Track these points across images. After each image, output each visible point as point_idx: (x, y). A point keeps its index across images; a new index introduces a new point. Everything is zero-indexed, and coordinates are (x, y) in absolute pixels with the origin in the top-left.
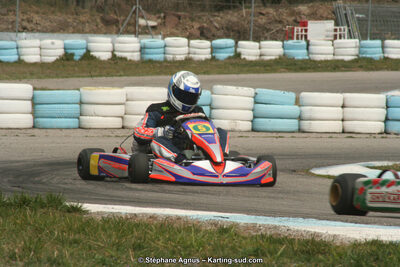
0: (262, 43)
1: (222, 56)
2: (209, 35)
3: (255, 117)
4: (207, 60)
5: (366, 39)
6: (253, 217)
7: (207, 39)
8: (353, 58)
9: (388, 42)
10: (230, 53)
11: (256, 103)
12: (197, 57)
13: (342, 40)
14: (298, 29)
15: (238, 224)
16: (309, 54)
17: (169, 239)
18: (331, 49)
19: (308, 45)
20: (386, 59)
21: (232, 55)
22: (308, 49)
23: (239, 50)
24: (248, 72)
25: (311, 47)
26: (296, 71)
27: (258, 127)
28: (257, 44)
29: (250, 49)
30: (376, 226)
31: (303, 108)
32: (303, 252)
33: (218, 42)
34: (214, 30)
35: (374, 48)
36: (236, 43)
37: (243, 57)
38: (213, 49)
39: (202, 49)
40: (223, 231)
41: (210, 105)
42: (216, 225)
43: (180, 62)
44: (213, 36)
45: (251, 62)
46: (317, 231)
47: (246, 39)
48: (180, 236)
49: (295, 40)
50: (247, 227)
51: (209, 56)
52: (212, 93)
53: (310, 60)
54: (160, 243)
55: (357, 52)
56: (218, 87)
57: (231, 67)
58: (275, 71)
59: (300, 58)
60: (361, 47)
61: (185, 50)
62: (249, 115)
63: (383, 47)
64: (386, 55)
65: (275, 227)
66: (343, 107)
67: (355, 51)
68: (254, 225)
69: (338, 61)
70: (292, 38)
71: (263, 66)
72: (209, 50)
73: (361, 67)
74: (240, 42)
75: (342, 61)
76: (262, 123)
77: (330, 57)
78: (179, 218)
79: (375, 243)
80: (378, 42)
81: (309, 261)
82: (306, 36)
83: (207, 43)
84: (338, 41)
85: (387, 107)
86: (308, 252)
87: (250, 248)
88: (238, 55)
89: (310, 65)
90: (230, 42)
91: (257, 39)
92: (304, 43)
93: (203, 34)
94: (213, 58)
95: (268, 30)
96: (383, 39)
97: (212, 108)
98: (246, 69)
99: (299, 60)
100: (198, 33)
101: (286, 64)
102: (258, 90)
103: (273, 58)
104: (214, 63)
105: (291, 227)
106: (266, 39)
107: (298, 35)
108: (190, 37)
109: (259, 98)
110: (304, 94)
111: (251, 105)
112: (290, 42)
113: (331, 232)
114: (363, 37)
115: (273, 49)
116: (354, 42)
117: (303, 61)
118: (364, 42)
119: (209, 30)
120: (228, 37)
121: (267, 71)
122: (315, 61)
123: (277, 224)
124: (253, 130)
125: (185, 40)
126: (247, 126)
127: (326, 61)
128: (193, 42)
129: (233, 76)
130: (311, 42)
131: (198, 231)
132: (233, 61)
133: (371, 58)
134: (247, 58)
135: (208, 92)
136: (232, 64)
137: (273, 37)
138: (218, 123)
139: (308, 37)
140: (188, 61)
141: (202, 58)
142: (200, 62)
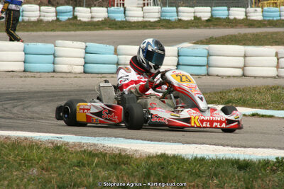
0: (92, 8)
1: (64, 18)
2: (54, 3)
3: (85, 63)
4: (53, 21)
5: (166, 6)
6: (80, 137)
7: (53, 5)
8: (157, 19)
9: (181, 9)
11: (86, 53)
12: (46, 19)
13: (149, 7)
15: (68, 143)
16: (125, 16)
17: (18, 155)
18: (141, 13)
19: (125, 11)
20: (180, 20)
21: (71, 17)
22: (125, 13)
23: (76, 14)
24: (83, 30)
26: (116, 29)
27: (87, 70)
28: (89, 9)
29: (83, 13)
30: (165, 143)
31: (120, 57)
32: (112, 163)
33: (61, 8)
35: (171, 13)
36: (74, 8)
37: (78, 19)
38: (57, 13)
39: (49, 13)
40: (57, 148)
41: (54, 54)
42: (52, 143)
43: (34, 22)
44: (58, 3)
45: (85, 22)
46: (124, 147)
47: (80, 6)
48: (25, 153)
49: (116, 7)
50: (75, 145)
51: (54, 18)
52: (55, 46)
53: (126, 21)
54: (11, 157)
55: (159, 16)
56: (59, 42)
57: (70, 26)
58: (102, 29)
59: (120, 19)
60: (162, 12)
61: (38, 13)
63: (177, 12)
64: (180, 18)
65: (95, 145)
67: (158, 15)
68: (80, 144)
69: (146, 22)
70: (114, 6)
71: (92, 25)
72: (55, 14)
73: (162, 26)
74: (77, 8)
75: (149, 21)
76: (91, 67)
77: (141, 19)
78: (26, 139)
79: (163, 156)
80: (174, 9)
81: (115, 169)
82: (123, 4)
83: (53, 9)
84: (146, 7)
85: (179, 56)
86: (116, 163)
87: (75, 160)
88: (75, 17)
89: (126, 25)
90: (69, 8)
91: (89, 6)
92: (122, 9)
93: (50, 2)
94: (58, 20)
96: (177, 7)
97: (55, 57)
98: (81, 27)
99: (118, 21)
100: (47, 1)
101: (109, 24)
102: (88, 44)
103: (100, 19)
104: (58, 23)
105: (106, 145)
106: (95, 6)
107: (117, 4)
109: (88, 50)
110: (120, 47)
111: (83, 55)
112: (112, 8)
113: (134, 148)
114: (164, 5)
115: (100, 13)
116: (157, 8)
117: (122, 22)
118: (164, 8)
121: (96, 29)
122: (130, 22)
124: (85, 72)
125: (38, 7)
126: (80, 69)
127: (138, 22)
128: (43, 8)
129: (73, 33)
130: (128, 8)
131: (39, 148)
132: (72, 21)
133: (169, 20)
134: (82, 19)
135: (53, 45)
136: (71, 24)
137: (101, 5)
138: (60, 68)
139: (125, 6)
140: (39, 22)
141: (50, 19)
142: (48, 22)
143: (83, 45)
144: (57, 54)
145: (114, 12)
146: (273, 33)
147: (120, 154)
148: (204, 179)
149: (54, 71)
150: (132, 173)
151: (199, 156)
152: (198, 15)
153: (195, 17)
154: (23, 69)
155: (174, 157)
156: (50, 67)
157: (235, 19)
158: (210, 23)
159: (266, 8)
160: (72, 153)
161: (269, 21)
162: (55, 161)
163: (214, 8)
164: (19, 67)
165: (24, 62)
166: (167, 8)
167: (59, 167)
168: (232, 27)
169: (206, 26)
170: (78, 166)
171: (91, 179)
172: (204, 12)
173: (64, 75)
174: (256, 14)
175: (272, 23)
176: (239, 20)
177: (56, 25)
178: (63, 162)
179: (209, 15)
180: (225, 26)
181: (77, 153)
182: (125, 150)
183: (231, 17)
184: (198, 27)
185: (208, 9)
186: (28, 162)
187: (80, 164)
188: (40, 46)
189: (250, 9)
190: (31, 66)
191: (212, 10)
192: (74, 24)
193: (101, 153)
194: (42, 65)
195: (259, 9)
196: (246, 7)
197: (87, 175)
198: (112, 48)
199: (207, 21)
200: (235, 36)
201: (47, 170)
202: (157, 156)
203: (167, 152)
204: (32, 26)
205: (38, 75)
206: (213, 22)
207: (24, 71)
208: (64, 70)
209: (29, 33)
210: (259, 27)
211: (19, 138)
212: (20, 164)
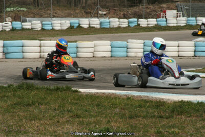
0: (148, 20)
1: (132, 25)
2: (127, 17)
3: (144, 51)
4: (126, 27)
5: (189, 17)
7: (126, 18)
8: (184, 25)
9: (198, 18)
10: (135, 24)
11: (144, 46)
12: (122, 26)
13: (180, 18)
14: (162, 14)
15: (134, 96)
16: (167, 24)
18: (175, 21)
19: (166, 20)
20: (198, 25)
22: (166, 21)
23: (139, 23)
24: (143, 32)
25: (168, 21)
26: (162, 31)
28: (146, 20)
29: (143, 22)
35: (192, 21)
36: (138, 20)
38: (129, 22)
40: (129, 98)
41: (127, 47)
42: (126, 96)
45: (144, 27)
48: (112, 101)
49: (161, 18)
50: (137, 97)
51: (127, 25)
53: (167, 26)
56: (130, 40)
58: (153, 31)
59: (163, 25)
60: (187, 20)
63: (196, 20)
64: (197, 23)
65: (147, 96)
66: (178, 47)
67: (185, 22)
68: (140, 96)
69: (178, 26)
71: (148, 29)
72: (127, 23)
74: (140, 20)
75: (180, 26)
77: (175, 25)
78: (113, 94)
79: (182, 101)
80: (194, 18)
81: (157, 109)
83: (126, 20)
84: (178, 18)
85: (195, 46)
87: (137, 104)
88: (139, 25)
89: (167, 28)
91: (146, 18)
92: (165, 19)
94: (129, 26)
95: (151, 14)
96: (196, 17)
101: (158, 28)
102: (145, 41)
106: (150, 18)
107: (162, 16)
108: (120, 18)
109: (146, 44)
111: (143, 47)
112: (159, 19)
113: (167, 98)
114: (188, 16)
115: (153, 22)
116: (185, 18)
117: (165, 26)
119: (127, 15)
122: (169, 26)
125: (118, 19)
126: (141, 55)
127: (174, 26)
128: (121, 20)
129: (137, 34)
130: (168, 19)
131: (119, 98)
133: (192, 25)
134: (142, 26)
135: (126, 42)
136: (136, 28)
138: (130, 54)
139: (167, 17)
140: (119, 27)
141: (125, 26)
142: (124, 28)
143: (142, 41)
144: (129, 47)
145: (160, 21)
147: (160, 101)
148: (201, 113)
149: (127, 56)
150: (166, 110)
151: (200, 101)
155: (188, 102)
156: (125, 54)
160: (136, 101)
162: (128, 105)
165: (111, 52)
166: (191, 18)
170: (139, 107)
171: (145, 113)
173: (132, 58)
177: (128, 29)
178: (132, 105)
181: (138, 101)
182: (163, 99)
186: (114, 105)
187: (140, 106)
188: (119, 43)
190: (115, 54)
192: (138, 28)
193: (150, 101)
194: (121, 53)
197: (143, 112)
201: (124, 109)
202: (179, 102)
203: (184, 100)
204: (115, 30)
205: (118, 59)
207: (111, 57)
208: (132, 56)
211: (109, 93)
212: (110, 107)
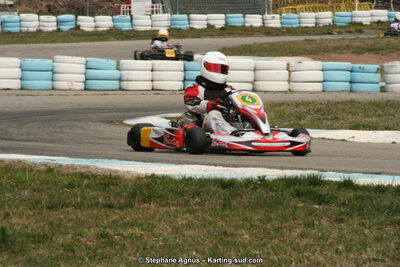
0: (97, 17)
1: (65, 28)
2: (54, 11)
3: (86, 79)
4: (53, 31)
5: (176, 14)
7: (53, 14)
9: (192, 16)
10: (71, 26)
11: (87, 68)
12: (45, 29)
13: (158, 15)
14: (123, 6)
15: (61, 166)
16: (132, 25)
18: (149, 22)
19: (132, 19)
20: (192, 29)
21: (73, 27)
22: (131, 22)
23: (78, 23)
24: (85, 40)
25: (134, 21)
26: (122, 39)
27: (89, 87)
28: (92, 18)
29: (87, 23)
31: (123, 72)
33: (62, 17)
34: (59, 7)
35: (182, 21)
36: (76, 17)
37: (81, 28)
38: (58, 22)
39: (49, 23)
40: (50, 170)
41: (52, 71)
42: (46, 166)
43: (33, 33)
45: (88, 32)
47: (83, 14)
48: (17, 175)
49: (122, 15)
50: (68, 167)
51: (55, 28)
52: (54, 62)
53: (133, 30)
56: (58, 57)
57: (72, 37)
58: (106, 40)
59: (126, 29)
60: (172, 20)
61: (37, 23)
62: (82, 77)
63: (189, 20)
64: (191, 26)
65: (88, 167)
66: (152, 71)
67: (168, 23)
68: (72, 166)
69: (154, 31)
70: (119, 13)
71: (97, 35)
72: (55, 23)
73: (172, 36)
74: (80, 17)
76: (93, 84)
77: (149, 28)
80: (186, 16)
82: (130, 12)
83: (54, 18)
84: (154, 15)
85: (185, 70)
87: (66, 182)
88: (78, 27)
89: (133, 35)
90: (72, 17)
91: (92, 14)
92: (128, 17)
93: (51, 11)
94: (59, 29)
95: (101, 7)
96: (188, 14)
97: (54, 73)
98: (83, 38)
99: (124, 31)
100: (46, 10)
101: (115, 34)
102: (88, 59)
103: (105, 29)
104: (59, 34)
106: (99, 14)
107: (123, 11)
108: (40, 13)
109: (90, 65)
110: (123, 62)
111: (83, 71)
112: (118, 17)
114: (174, 12)
115: (105, 22)
116: (167, 16)
117: (128, 31)
118: (174, 16)
119: (55, 8)
120: (70, 13)
121: (100, 40)
122: (137, 31)
123: (89, 164)
124: (86, 89)
125: (36, 16)
126: (81, 86)
127: (146, 31)
128: (42, 17)
129: (74, 44)
130: (134, 16)
131: (32, 170)
132: (74, 32)
133: (180, 29)
134: (85, 29)
135: (51, 61)
136: (73, 34)
137: (105, 13)
138: (59, 85)
139: (132, 13)
140: (39, 32)
141: (50, 29)
142: (49, 33)
143: (83, 60)
144: (56, 70)
145: (120, 21)
146: (290, 43)
149: (53, 89)
150: (120, 192)
152: (212, 23)
153: (209, 25)
154: (19, 87)
155: (163, 178)
156: (48, 84)
157: (251, 26)
158: (224, 32)
159: (284, 15)
160: (63, 175)
161: (287, 28)
162: (47, 182)
163: (228, 15)
164: (15, 84)
165: (21, 79)
166: (178, 16)
167: (50, 188)
168: (248, 35)
169: (220, 35)
171: (79, 199)
172: (218, 20)
173: (63, 93)
174: (274, 21)
175: (291, 31)
176: (256, 28)
177: (57, 36)
178: (55, 183)
179: (223, 22)
180: (240, 35)
182: (116, 172)
183: (248, 25)
184: (211, 36)
185: (222, 16)
187: (71, 186)
189: (267, 16)
190: (28, 84)
191: (226, 18)
192: (77, 34)
193: (93, 175)
194: (40, 82)
195: (277, 16)
196: (262, 13)
198: (114, 62)
199: (222, 29)
200: (250, 46)
204: (31, 37)
205: (35, 93)
206: (227, 30)
207: (22, 89)
208: (63, 88)
209: (28, 45)
210: (277, 35)
211: (13, 161)
